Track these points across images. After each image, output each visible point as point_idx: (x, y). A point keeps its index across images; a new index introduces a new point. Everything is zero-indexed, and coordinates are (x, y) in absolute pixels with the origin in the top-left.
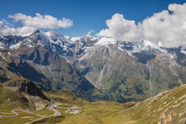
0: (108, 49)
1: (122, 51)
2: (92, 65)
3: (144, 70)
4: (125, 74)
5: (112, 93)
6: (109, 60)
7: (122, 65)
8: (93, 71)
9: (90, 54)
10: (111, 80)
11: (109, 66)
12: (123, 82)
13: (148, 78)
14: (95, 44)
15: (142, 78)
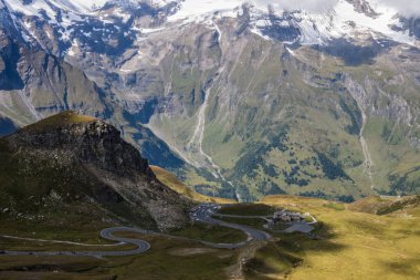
0: (216, 35)
1: (265, 42)
2: (168, 88)
3: (342, 103)
4: (280, 116)
5: (245, 178)
6: (221, 70)
7: (270, 87)
8: (171, 108)
9: (156, 54)
10: (236, 138)
11: (226, 92)
12: (276, 143)
13: (354, 129)
14: (170, 19)
15: (337, 129)
